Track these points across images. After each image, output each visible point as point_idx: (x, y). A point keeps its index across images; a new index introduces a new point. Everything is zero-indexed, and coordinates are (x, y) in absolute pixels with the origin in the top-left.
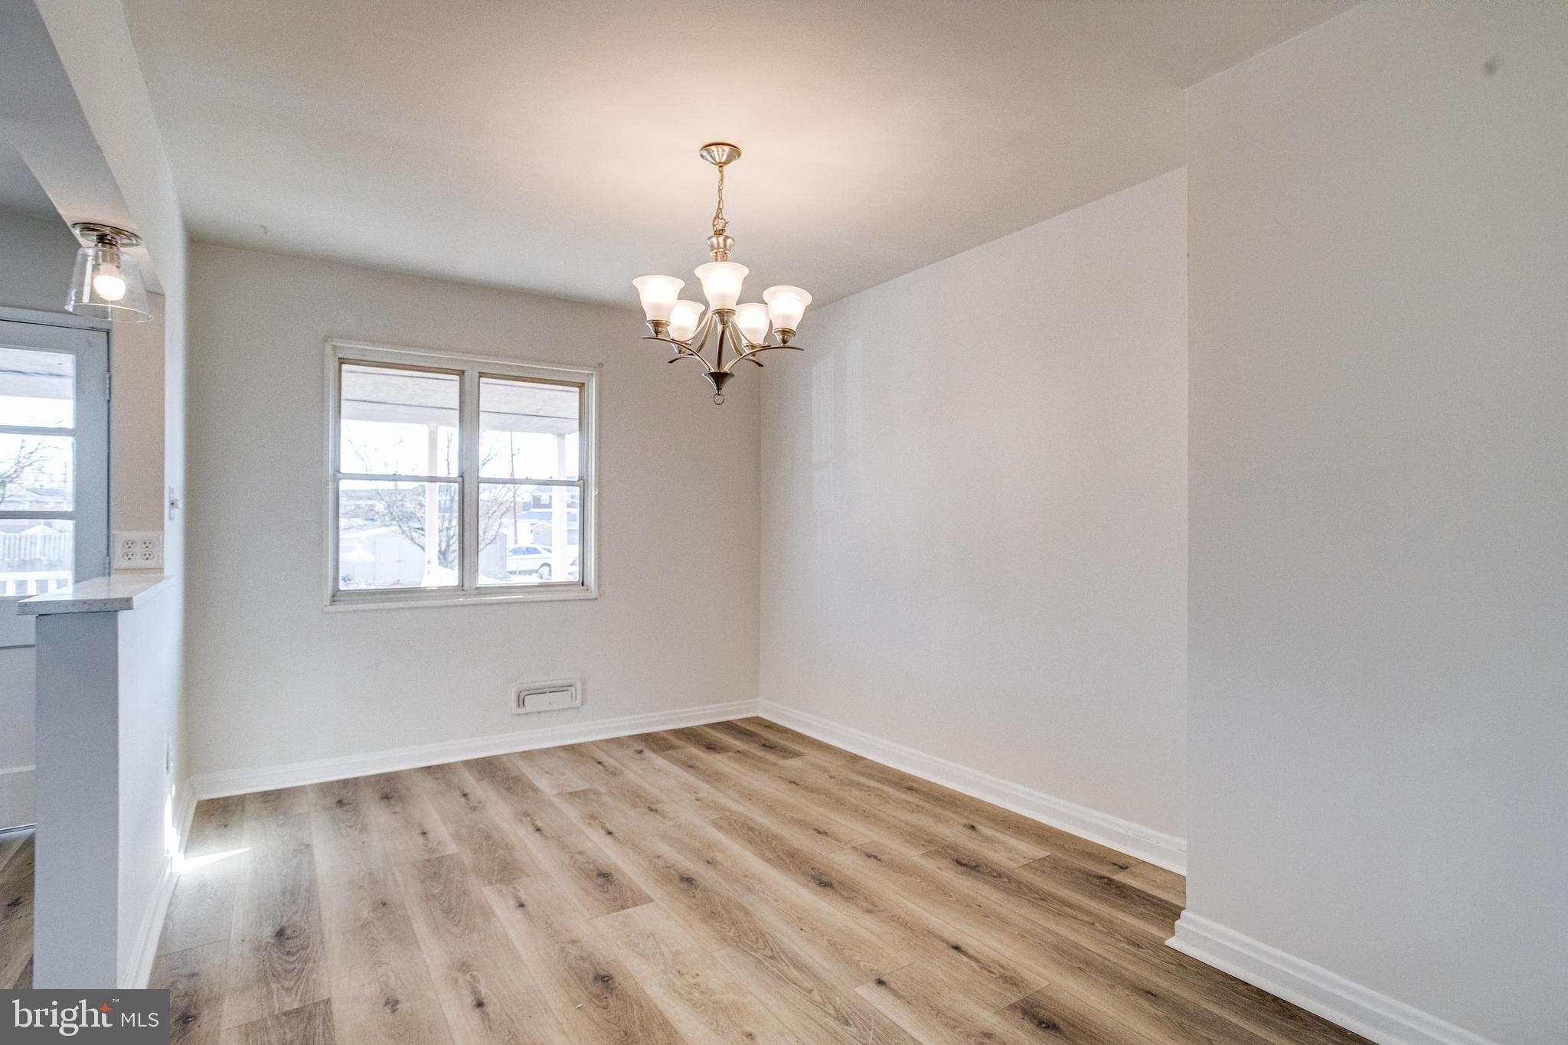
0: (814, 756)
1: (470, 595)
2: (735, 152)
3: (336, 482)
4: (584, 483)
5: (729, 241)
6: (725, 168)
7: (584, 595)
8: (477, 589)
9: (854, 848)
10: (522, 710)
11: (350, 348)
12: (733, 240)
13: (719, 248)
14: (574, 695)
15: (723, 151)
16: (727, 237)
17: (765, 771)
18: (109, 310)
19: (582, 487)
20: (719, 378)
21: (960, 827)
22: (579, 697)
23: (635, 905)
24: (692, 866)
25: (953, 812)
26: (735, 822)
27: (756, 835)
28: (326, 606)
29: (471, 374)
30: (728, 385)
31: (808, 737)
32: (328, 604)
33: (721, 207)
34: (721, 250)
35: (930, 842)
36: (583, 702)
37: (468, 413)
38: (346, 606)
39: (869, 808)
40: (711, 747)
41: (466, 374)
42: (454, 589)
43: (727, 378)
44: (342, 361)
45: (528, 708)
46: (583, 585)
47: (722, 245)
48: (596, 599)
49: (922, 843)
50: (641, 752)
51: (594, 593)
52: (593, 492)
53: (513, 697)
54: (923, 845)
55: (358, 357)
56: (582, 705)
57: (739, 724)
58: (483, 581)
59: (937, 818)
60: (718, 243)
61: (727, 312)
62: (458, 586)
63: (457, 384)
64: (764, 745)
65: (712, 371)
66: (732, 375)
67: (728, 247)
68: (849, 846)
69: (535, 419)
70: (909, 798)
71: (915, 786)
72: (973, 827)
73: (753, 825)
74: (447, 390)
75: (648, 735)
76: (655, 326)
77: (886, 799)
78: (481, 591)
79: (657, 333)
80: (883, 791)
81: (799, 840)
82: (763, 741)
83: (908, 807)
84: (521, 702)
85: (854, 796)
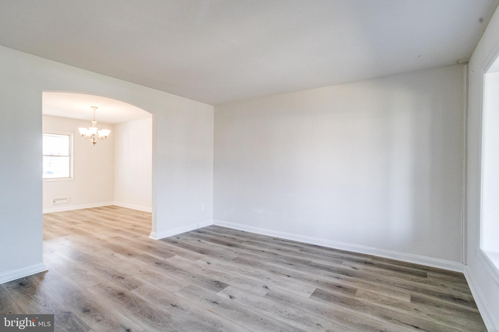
4: (70, 156)
10: (55, 204)
15: (95, 108)
20: (94, 143)
22: (69, 201)
30: (95, 144)
33: (94, 116)
40: (100, 209)
46: (70, 178)
47: (94, 122)
48: (73, 180)
52: (72, 158)
53: (52, 201)
57: (108, 206)
75: (86, 208)
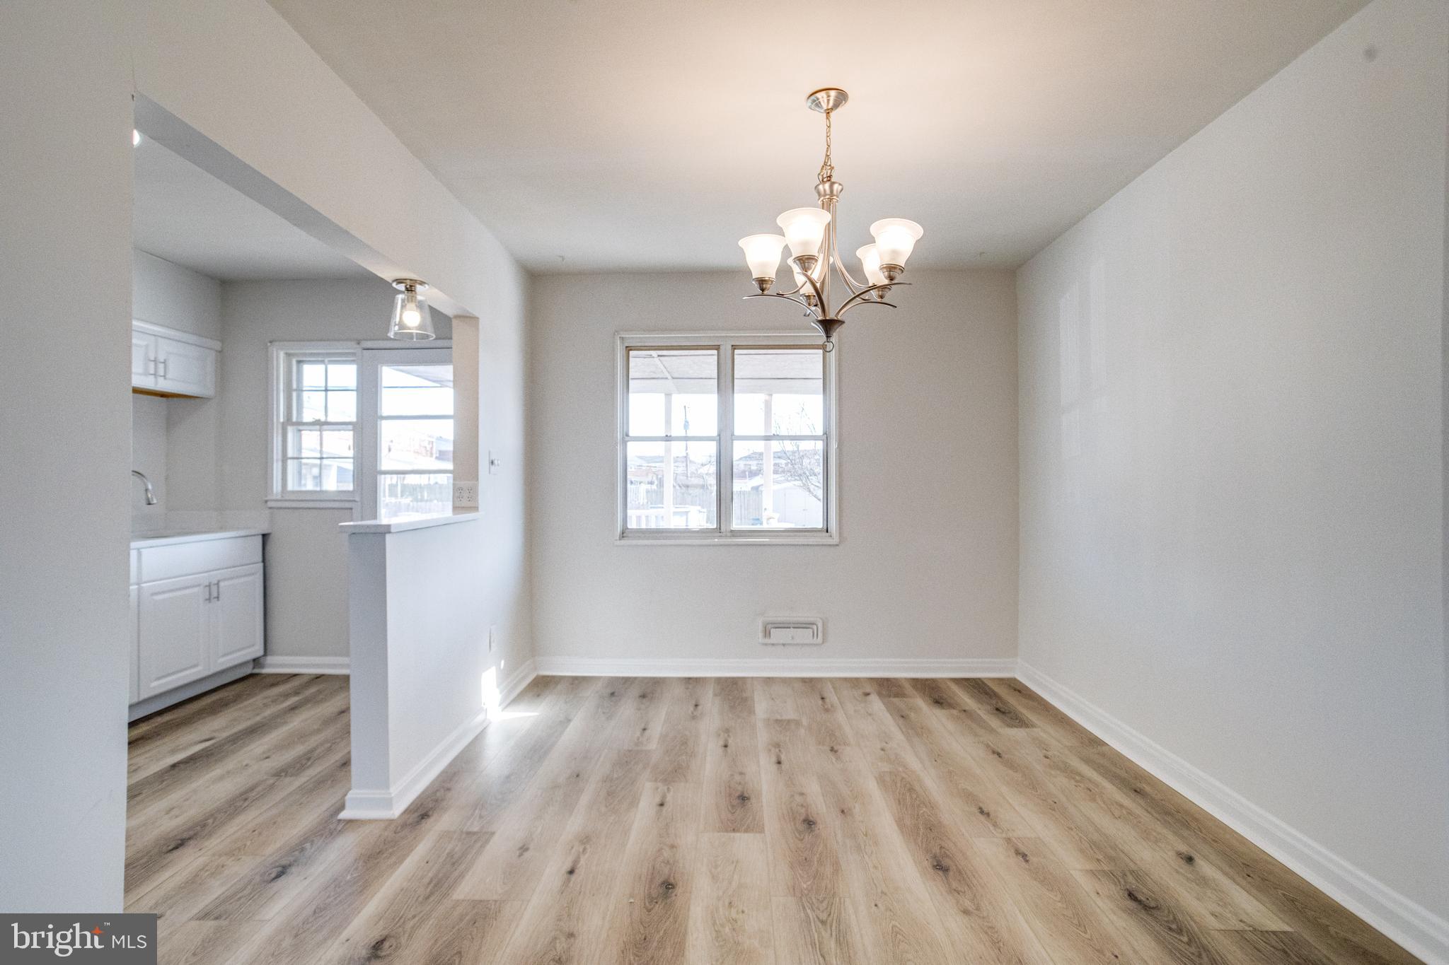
0: (1045, 731)
1: (726, 536)
2: (842, 97)
3: (624, 443)
4: (827, 438)
5: (836, 187)
6: (833, 114)
7: (830, 541)
8: (732, 531)
9: (1008, 840)
10: (767, 641)
11: (634, 337)
12: (840, 184)
13: (825, 195)
14: (816, 634)
15: (829, 96)
16: (834, 183)
17: (976, 735)
18: (414, 334)
19: (825, 441)
20: (828, 325)
21: (1172, 854)
22: (820, 635)
23: (746, 831)
24: (825, 810)
25: (1175, 833)
26: (901, 780)
27: (912, 797)
28: (616, 540)
29: (726, 348)
31: (1054, 708)
32: (618, 538)
33: (828, 154)
34: (827, 197)
35: (1112, 859)
36: (824, 641)
37: (725, 381)
38: (630, 541)
39: (1063, 799)
40: (939, 702)
41: (721, 347)
42: (712, 531)
43: (836, 326)
44: (629, 349)
45: (773, 640)
46: (827, 532)
47: (828, 192)
48: (837, 545)
49: (1100, 857)
50: (867, 694)
51: (835, 540)
52: (834, 446)
53: (760, 628)
54: (1098, 860)
55: (639, 344)
56: (823, 642)
57: (990, 684)
58: (736, 525)
59: (1146, 835)
60: (825, 190)
61: (808, 259)
62: (717, 528)
63: (716, 357)
64: (997, 709)
65: (820, 318)
66: (842, 322)
67: (835, 192)
68: (1004, 835)
69: (784, 381)
70: (1127, 802)
71: (1148, 789)
72: (1190, 860)
73: (917, 787)
74: (707, 362)
75: (888, 680)
76: (760, 284)
77: (1092, 792)
78: (735, 534)
79: (763, 290)
80: (1097, 785)
81: (952, 812)
82: (1000, 705)
83: (1117, 813)
84: (767, 633)
85: (1057, 784)
